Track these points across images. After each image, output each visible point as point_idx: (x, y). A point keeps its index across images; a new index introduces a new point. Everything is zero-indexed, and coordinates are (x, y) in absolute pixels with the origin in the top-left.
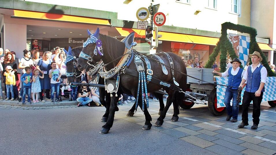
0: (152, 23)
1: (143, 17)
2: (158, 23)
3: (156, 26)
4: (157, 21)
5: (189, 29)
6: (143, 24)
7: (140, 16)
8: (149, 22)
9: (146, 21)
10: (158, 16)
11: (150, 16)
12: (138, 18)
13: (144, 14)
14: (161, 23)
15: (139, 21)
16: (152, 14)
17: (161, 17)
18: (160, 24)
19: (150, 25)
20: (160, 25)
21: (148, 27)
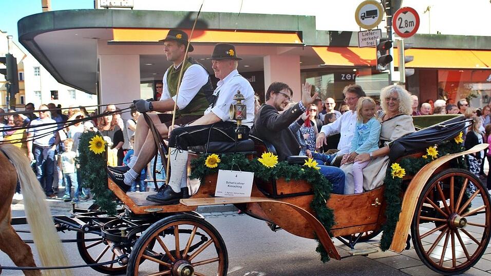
0: (389, 33)
1: (369, 21)
2: (402, 31)
3: (400, 38)
4: (400, 27)
5: (479, 37)
6: (371, 36)
7: (363, 19)
8: (384, 31)
9: (376, 28)
10: (401, 15)
11: (385, 16)
12: (359, 23)
13: (371, 14)
14: (410, 29)
15: (363, 29)
16: (389, 12)
17: (409, 17)
18: (407, 32)
19: (386, 36)
20: (406, 35)
21: (381, 40)
